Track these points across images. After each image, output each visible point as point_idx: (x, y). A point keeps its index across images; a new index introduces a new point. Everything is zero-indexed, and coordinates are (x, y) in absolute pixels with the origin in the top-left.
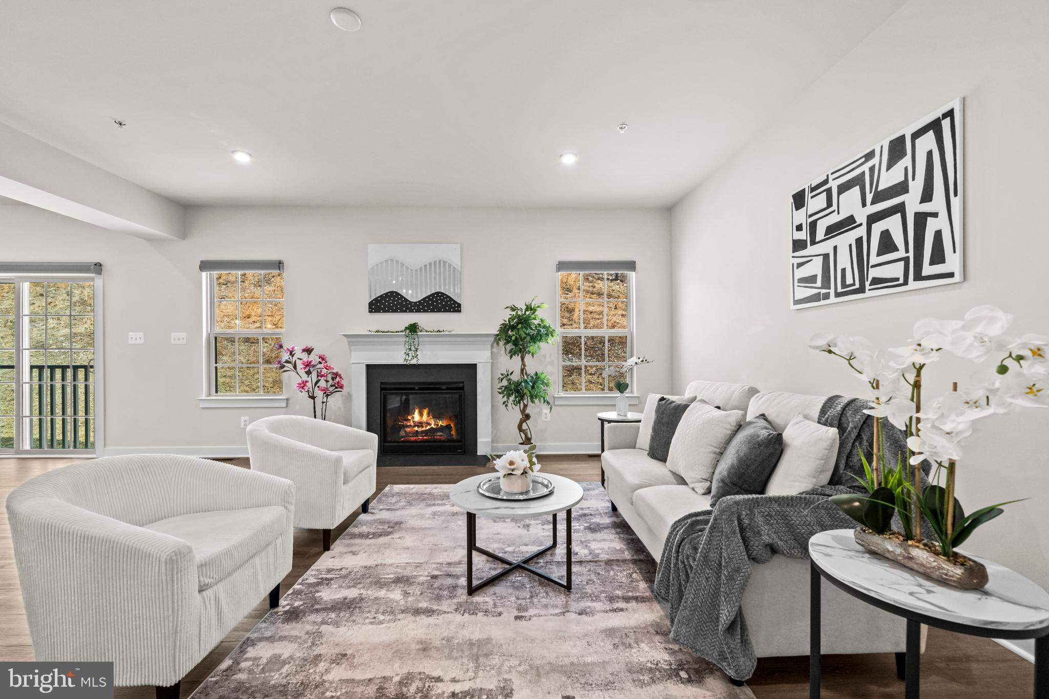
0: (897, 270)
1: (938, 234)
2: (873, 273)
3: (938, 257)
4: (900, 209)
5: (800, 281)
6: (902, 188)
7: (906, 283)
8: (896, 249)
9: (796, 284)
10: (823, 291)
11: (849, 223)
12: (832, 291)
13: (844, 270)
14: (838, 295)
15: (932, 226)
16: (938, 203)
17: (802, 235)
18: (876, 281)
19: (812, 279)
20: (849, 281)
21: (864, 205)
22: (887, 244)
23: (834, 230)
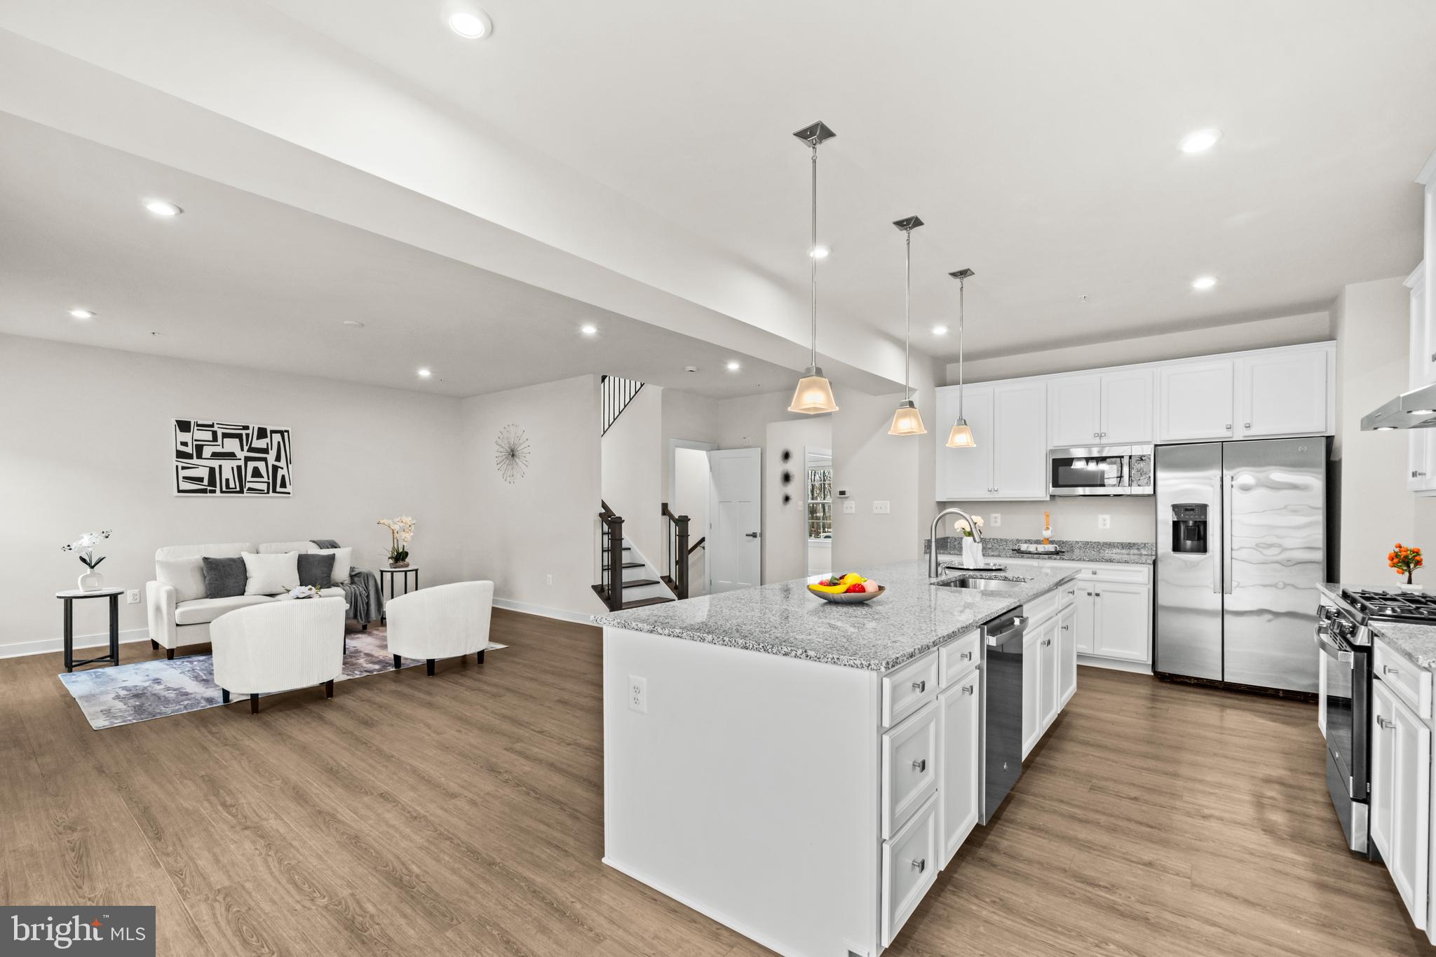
0: (264, 487)
1: (283, 477)
2: (248, 485)
3: (283, 485)
4: (265, 460)
5: (184, 478)
6: (266, 451)
7: (268, 493)
8: (261, 476)
9: (181, 479)
10: (209, 488)
11: (231, 455)
12: (218, 489)
13: (227, 480)
14: (222, 492)
15: (280, 473)
16: (282, 463)
17: (189, 450)
18: (250, 489)
19: (201, 480)
20: (232, 485)
21: (242, 450)
22: (256, 473)
23: (216, 455)
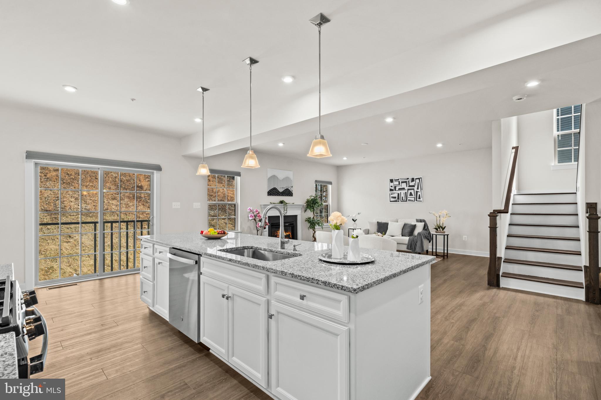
0: (413, 199)
1: (419, 195)
2: (408, 199)
3: (419, 198)
4: (414, 189)
5: (392, 197)
6: (414, 186)
7: (414, 201)
8: (413, 195)
9: (391, 197)
10: (398, 200)
11: (404, 189)
12: (400, 200)
13: (402, 197)
14: (401, 201)
15: (418, 194)
16: (419, 190)
17: (393, 188)
18: (409, 200)
19: (395, 197)
20: (404, 199)
21: (407, 186)
22: (411, 194)
23: (400, 189)
